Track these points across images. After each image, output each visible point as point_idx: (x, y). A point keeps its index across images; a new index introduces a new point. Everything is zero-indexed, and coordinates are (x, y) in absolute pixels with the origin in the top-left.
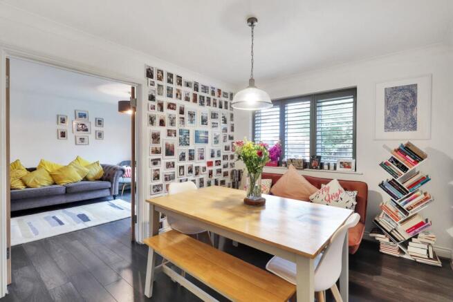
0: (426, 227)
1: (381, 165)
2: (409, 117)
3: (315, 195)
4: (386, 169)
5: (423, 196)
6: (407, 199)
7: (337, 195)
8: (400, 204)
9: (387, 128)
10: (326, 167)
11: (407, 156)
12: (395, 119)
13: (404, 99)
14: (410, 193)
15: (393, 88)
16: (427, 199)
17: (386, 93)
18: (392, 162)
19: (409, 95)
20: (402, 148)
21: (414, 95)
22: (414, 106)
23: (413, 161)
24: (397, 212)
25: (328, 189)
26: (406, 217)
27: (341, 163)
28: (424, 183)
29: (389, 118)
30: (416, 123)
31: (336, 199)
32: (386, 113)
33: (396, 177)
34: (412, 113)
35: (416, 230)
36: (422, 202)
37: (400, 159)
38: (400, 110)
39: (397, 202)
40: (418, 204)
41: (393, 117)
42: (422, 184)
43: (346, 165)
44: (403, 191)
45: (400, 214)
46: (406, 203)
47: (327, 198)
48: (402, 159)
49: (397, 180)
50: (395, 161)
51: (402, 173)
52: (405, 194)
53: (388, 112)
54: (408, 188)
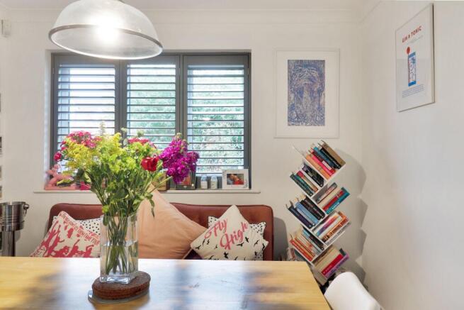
0: (343, 261)
1: (293, 177)
2: (317, 106)
3: (201, 238)
4: (298, 182)
5: (340, 219)
6: (323, 225)
7: (240, 234)
8: (314, 234)
9: (291, 120)
10: (204, 184)
11: (324, 162)
12: (301, 107)
13: (310, 79)
14: (326, 215)
15: (297, 61)
16: (344, 222)
17: (289, 68)
18: (307, 172)
19: (316, 74)
20: (317, 151)
21: (322, 76)
22: (321, 91)
23: (330, 168)
24: (311, 245)
25: (225, 225)
26: (322, 252)
27: (229, 176)
28: (342, 200)
29: (293, 105)
30: (324, 115)
31: (237, 242)
32: (289, 98)
33: (310, 194)
34: (319, 101)
35: (333, 269)
36: (339, 227)
37: (315, 167)
38: (306, 95)
39: (310, 230)
40: (335, 230)
41: (298, 105)
42: (340, 202)
43: (235, 179)
44: (318, 214)
45: (315, 249)
46: (322, 231)
47: (225, 242)
48: (318, 166)
49: (311, 198)
50: (309, 170)
51: (318, 186)
52: (321, 217)
53: (292, 96)
54: (324, 209)
